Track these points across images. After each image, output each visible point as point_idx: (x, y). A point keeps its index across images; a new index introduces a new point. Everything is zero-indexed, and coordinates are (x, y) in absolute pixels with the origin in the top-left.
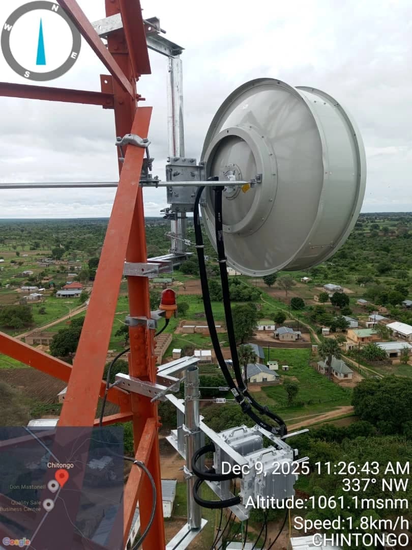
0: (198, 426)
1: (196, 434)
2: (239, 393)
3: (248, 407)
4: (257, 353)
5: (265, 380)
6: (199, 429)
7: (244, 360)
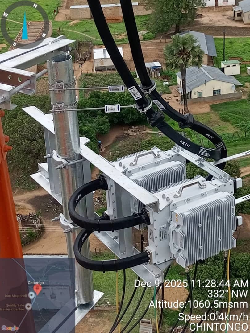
0: (78, 152)
1: (75, 164)
2: (142, 93)
3: (158, 116)
4: (204, 48)
5: (217, 93)
6: (81, 157)
7: (182, 62)
